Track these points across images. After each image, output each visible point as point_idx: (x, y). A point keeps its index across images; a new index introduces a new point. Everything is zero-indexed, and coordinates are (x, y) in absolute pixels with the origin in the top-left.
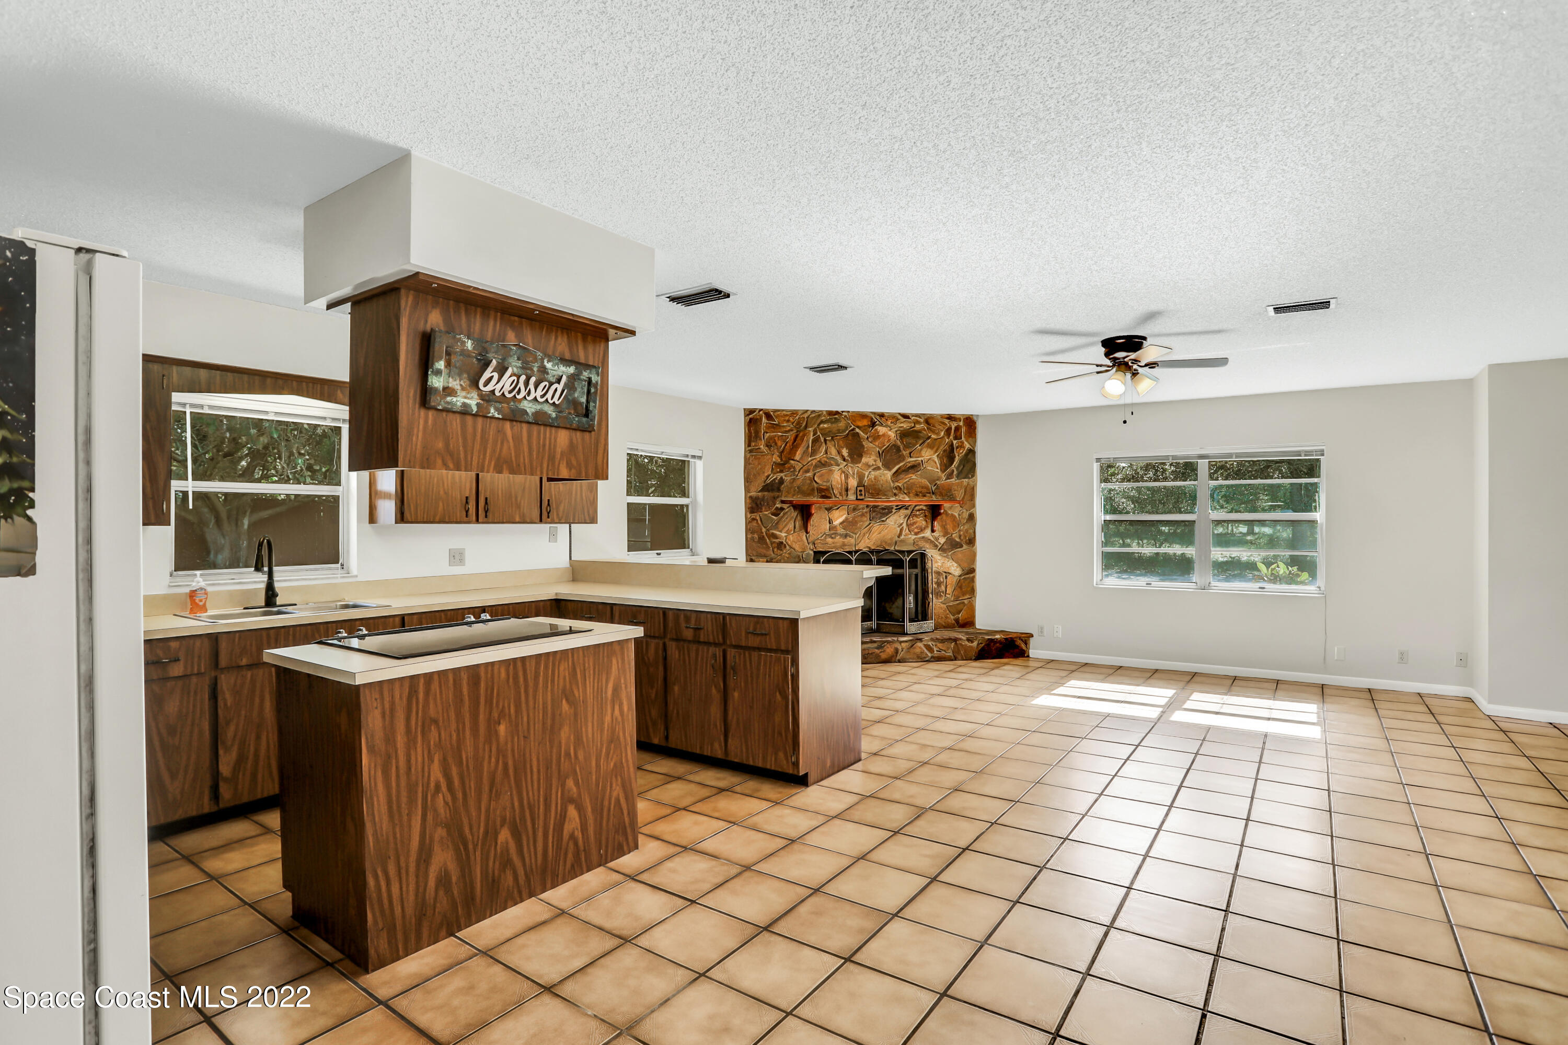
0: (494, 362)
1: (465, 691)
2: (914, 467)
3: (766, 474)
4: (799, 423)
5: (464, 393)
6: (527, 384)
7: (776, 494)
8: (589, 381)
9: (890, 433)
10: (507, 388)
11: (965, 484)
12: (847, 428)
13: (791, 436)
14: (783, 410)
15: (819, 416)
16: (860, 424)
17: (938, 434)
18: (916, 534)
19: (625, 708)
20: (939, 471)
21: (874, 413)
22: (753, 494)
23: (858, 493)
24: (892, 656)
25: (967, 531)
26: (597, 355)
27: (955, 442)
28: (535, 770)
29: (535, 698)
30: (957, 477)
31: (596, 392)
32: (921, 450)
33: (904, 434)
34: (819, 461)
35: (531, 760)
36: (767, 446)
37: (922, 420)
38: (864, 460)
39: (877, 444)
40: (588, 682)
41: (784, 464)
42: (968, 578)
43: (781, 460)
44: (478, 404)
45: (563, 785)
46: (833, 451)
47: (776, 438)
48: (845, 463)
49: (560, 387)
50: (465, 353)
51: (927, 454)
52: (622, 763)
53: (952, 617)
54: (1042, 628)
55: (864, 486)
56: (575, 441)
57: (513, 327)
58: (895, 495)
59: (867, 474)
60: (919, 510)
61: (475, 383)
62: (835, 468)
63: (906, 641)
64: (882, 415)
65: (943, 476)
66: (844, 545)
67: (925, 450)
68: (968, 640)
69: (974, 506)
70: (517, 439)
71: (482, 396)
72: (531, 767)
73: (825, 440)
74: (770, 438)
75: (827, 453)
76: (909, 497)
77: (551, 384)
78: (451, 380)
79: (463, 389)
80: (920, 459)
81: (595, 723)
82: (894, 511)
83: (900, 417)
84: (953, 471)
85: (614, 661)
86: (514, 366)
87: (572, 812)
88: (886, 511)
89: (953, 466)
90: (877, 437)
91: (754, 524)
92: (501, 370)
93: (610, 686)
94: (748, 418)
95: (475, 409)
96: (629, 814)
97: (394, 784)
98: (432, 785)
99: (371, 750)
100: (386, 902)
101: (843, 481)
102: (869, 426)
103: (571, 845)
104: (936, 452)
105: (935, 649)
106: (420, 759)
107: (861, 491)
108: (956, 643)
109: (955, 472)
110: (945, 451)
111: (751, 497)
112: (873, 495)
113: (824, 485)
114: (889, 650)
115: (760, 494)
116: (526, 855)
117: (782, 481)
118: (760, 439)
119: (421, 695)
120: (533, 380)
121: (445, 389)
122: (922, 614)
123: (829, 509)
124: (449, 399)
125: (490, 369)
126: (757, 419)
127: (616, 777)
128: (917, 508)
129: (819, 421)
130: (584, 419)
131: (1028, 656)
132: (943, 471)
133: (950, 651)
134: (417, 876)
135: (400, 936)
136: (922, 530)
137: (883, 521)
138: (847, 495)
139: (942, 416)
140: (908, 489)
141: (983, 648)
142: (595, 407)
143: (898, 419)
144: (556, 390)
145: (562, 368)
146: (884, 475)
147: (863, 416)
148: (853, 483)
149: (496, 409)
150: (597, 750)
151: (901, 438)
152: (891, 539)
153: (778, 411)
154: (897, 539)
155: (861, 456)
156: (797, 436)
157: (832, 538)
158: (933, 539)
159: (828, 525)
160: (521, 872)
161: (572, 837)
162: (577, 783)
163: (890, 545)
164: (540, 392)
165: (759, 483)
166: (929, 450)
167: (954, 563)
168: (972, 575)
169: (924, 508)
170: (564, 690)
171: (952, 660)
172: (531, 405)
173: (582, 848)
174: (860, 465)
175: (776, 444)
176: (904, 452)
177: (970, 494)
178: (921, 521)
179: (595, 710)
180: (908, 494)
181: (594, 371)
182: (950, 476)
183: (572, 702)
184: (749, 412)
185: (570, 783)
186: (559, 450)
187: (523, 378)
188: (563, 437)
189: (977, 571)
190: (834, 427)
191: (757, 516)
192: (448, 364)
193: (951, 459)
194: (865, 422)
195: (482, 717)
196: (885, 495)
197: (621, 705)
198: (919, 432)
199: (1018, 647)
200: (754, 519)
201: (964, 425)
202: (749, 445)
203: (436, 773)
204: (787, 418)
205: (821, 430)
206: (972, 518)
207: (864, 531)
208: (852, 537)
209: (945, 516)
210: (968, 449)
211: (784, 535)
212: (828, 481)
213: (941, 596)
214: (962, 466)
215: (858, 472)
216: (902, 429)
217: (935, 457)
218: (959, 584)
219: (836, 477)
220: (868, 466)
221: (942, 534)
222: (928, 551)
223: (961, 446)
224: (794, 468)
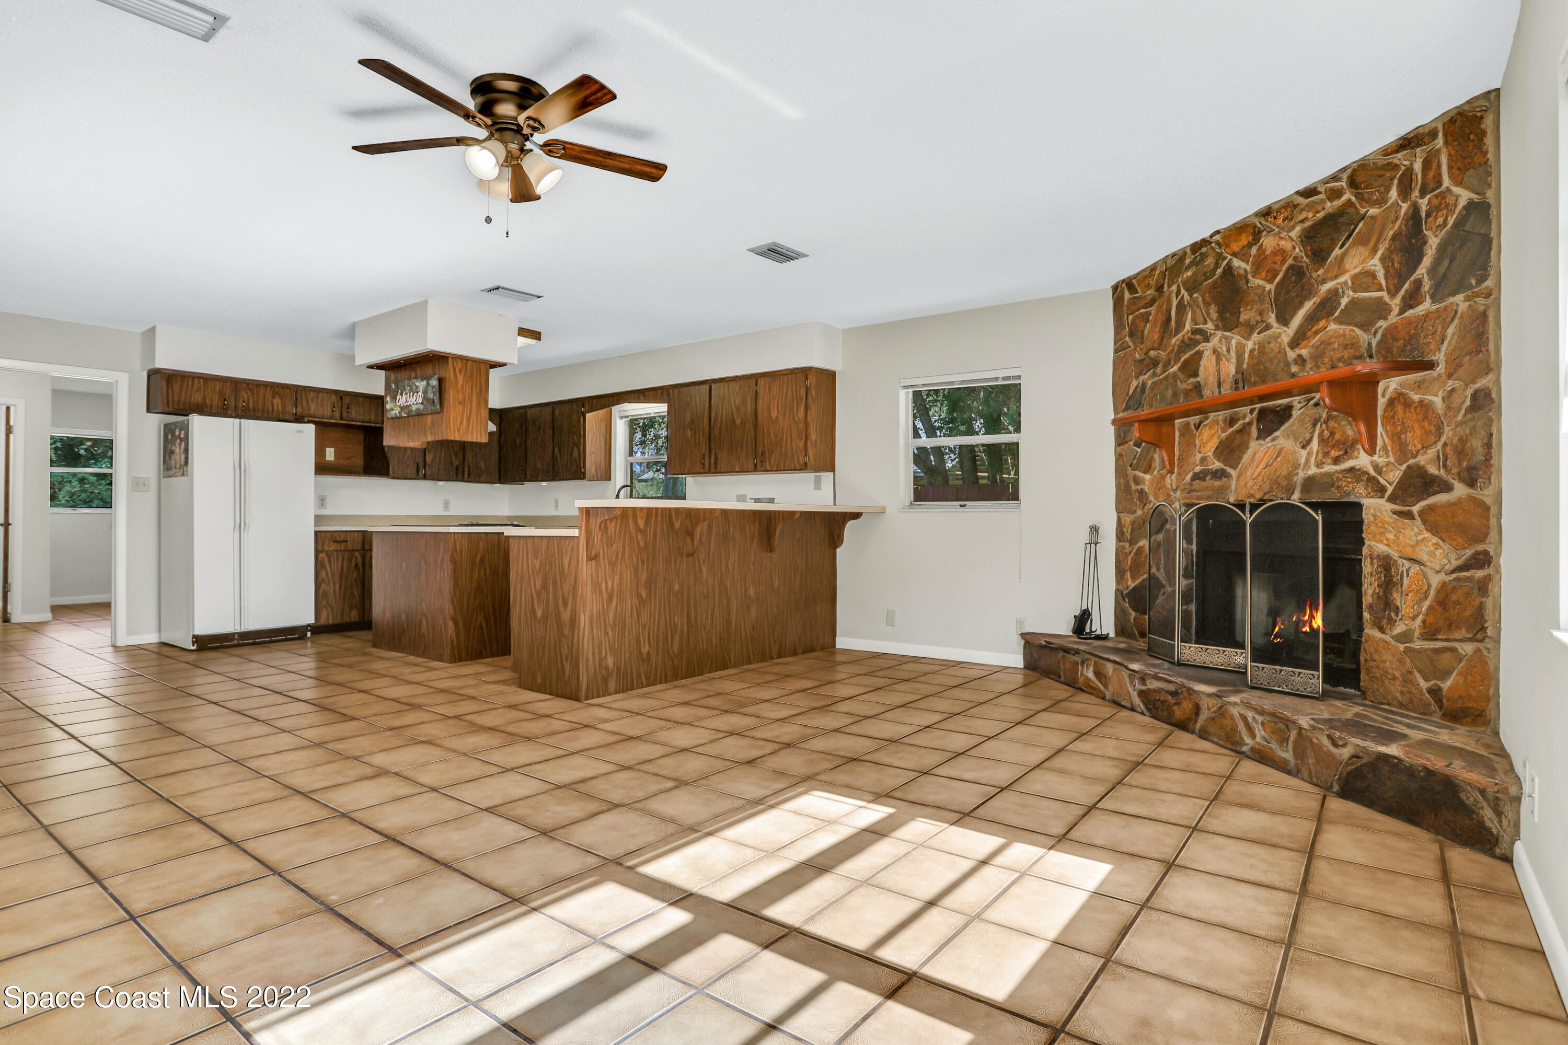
0: (400, 391)
2: (1332, 303)
4: (1160, 285)
6: (410, 396)
7: (1139, 410)
8: (433, 385)
9: (1282, 243)
10: (405, 401)
11: (1463, 306)
12: (1217, 266)
13: (1154, 310)
14: (1144, 270)
16: (1235, 247)
17: (1381, 202)
18: (1336, 461)
20: (1384, 294)
21: (1257, 214)
23: (1235, 387)
24: (1189, 719)
25: (1468, 442)
27: (1424, 204)
30: (1432, 297)
31: (435, 391)
32: (1344, 255)
33: (1309, 236)
34: (1185, 341)
36: (1131, 335)
37: (1343, 184)
38: (1243, 317)
39: (1265, 274)
41: (1144, 360)
42: (1471, 579)
43: (1143, 353)
44: (399, 412)
46: (1202, 318)
47: (1138, 321)
48: (1219, 333)
49: (422, 393)
50: (393, 390)
51: (1356, 261)
53: (1424, 685)
55: (1241, 371)
56: (433, 420)
58: (1294, 376)
59: (1250, 343)
61: (396, 403)
62: (1203, 347)
64: (1267, 213)
65: (1395, 303)
66: (1217, 491)
67: (1352, 252)
70: (414, 425)
71: (399, 407)
73: (1191, 299)
74: (1134, 322)
75: (1193, 323)
77: (418, 393)
78: (391, 404)
79: (394, 406)
80: (1342, 279)
82: (1294, 413)
83: (1301, 200)
84: (1418, 283)
88: (1280, 416)
89: (1421, 269)
90: (1261, 262)
91: (1120, 462)
92: (402, 394)
94: (1115, 299)
101: (1216, 369)
102: (1251, 245)
104: (1375, 250)
105: (1260, 733)
107: (1239, 383)
109: (1427, 285)
110: (1396, 236)
113: (1190, 382)
115: (1125, 412)
116: (409, 633)
117: (1144, 388)
118: (1126, 327)
120: (412, 394)
121: (390, 409)
123: (1198, 426)
124: (391, 413)
125: (399, 395)
126: (1121, 297)
129: (1183, 270)
130: (434, 407)
132: (1395, 289)
135: (379, 639)
136: (1347, 448)
137: (1273, 440)
139: (1387, 151)
140: (1315, 357)
143: (1296, 206)
144: (420, 396)
146: (1278, 338)
147: (1240, 228)
148: (1229, 368)
149: (404, 413)
151: (1306, 244)
152: (1290, 475)
153: (1139, 274)
154: (1299, 475)
155: (1238, 312)
156: (1158, 307)
157: (1200, 479)
158: (1372, 472)
159: (1197, 456)
163: (1290, 489)
164: (414, 399)
166: (1361, 249)
167: (1427, 535)
171: (1289, 773)
172: (413, 405)
173: (427, 644)
174: (1237, 330)
175: (1138, 329)
176: (1313, 275)
177: (1477, 333)
178: (1348, 429)
181: (433, 379)
182: (1412, 300)
184: (1116, 289)
187: (408, 394)
188: (429, 420)
190: (1203, 268)
191: (1124, 450)
192: (390, 397)
193: (1417, 252)
194: (1246, 239)
198: (1341, 212)
199: (1468, 811)
200: (1119, 455)
201: (1446, 143)
202: (1115, 342)
204: (1145, 282)
205: (1186, 280)
206: (1485, 401)
207: (1246, 457)
208: (1228, 476)
209: (1399, 409)
210: (1465, 208)
211: (1148, 477)
212: (1196, 375)
213: (1391, 622)
214: (1446, 262)
215: (1238, 344)
216: (1307, 224)
217: (1375, 264)
218: (1442, 597)
219: (1207, 364)
220: (1250, 328)
221: (1392, 459)
222: (1366, 502)
223: (1438, 208)
224: (1155, 363)
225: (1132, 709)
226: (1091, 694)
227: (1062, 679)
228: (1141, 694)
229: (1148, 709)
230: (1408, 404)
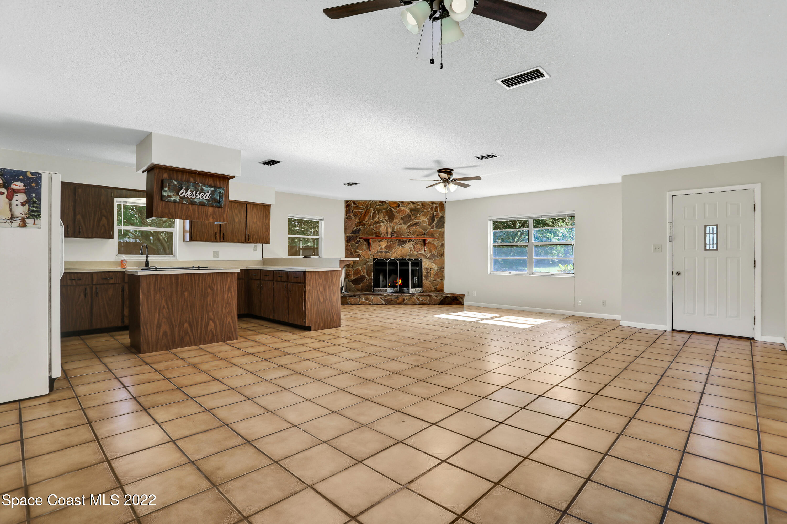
0: (184, 187)
1: (174, 281)
2: (416, 224)
3: (353, 227)
4: (367, 206)
5: (174, 197)
6: (196, 194)
7: (357, 235)
8: (220, 193)
9: (406, 209)
10: (189, 195)
11: (440, 231)
12: (387, 208)
13: (364, 211)
14: (361, 201)
15: (376, 203)
16: (393, 206)
17: (427, 210)
18: (417, 252)
19: (233, 294)
20: (428, 225)
21: (399, 202)
22: (348, 235)
23: (392, 234)
24: (402, 302)
25: (440, 251)
26: (224, 184)
27: (435, 213)
28: (198, 308)
29: (198, 286)
30: (436, 228)
31: (223, 196)
32: (420, 216)
33: (412, 210)
34: (376, 222)
35: (196, 305)
36: (354, 215)
37: (420, 204)
38: (395, 221)
39: (400, 214)
40: (218, 284)
41: (360, 223)
42: (441, 271)
43: (360, 221)
44: (179, 200)
45: (208, 315)
46: (382, 218)
47: (358, 212)
48: (387, 222)
49: (208, 194)
50: (174, 185)
51: (423, 218)
52: (231, 311)
53: (433, 287)
54: (469, 292)
55: (395, 232)
56: (215, 210)
57: (192, 177)
58: (408, 235)
59: (396, 227)
60: (419, 242)
61: (178, 194)
62: (382, 224)
63: (408, 296)
64: (402, 202)
65: (430, 227)
66: (386, 256)
68: (436, 296)
69: (444, 240)
70: (194, 210)
71: (180, 197)
72: (196, 307)
73: (378, 213)
74: (356, 212)
75: (379, 218)
76: (414, 236)
77: (205, 193)
78: (170, 193)
79: (174, 195)
80: (419, 220)
81: (221, 297)
82: (408, 242)
83: (410, 203)
84: (434, 225)
85: (229, 279)
86: (192, 188)
87: (211, 323)
88: (404, 242)
89: (434, 223)
90: (400, 211)
91: (348, 247)
92: (187, 190)
93: (227, 286)
94: (346, 204)
95: (178, 201)
96: (234, 328)
97: (150, 304)
98: (162, 306)
99: (143, 293)
100: (146, 335)
101: (386, 230)
102: (397, 207)
103: (211, 333)
104: (426, 217)
105: (421, 300)
106: (158, 298)
107: (393, 234)
108: (430, 298)
109: (435, 226)
110: (430, 217)
111: (347, 236)
112: (398, 235)
113: (377, 231)
114: (401, 299)
115: (351, 235)
116: (194, 333)
117: (360, 230)
118: (351, 213)
119: (159, 280)
120: (198, 192)
121: (168, 196)
122: (420, 285)
123: (380, 241)
124: (169, 198)
125: (183, 190)
126: (349, 205)
127: (229, 315)
128: (418, 241)
129: (375, 205)
130: (218, 204)
131: (463, 304)
132: (429, 225)
133: (428, 300)
134: (156, 331)
135: (151, 346)
136: (420, 250)
137: (403, 246)
138: (387, 235)
139: (429, 202)
140: (413, 233)
141: (442, 300)
142: (222, 200)
143: (409, 204)
144: (207, 195)
145: (209, 188)
146: (403, 227)
147: (394, 202)
148: (390, 230)
149: (185, 201)
150: (221, 305)
151: (411, 212)
152: (406, 254)
153: (359, 201)
154: (409, 254)
155: (393, 219)
156: (366, 211)
157: (381, 253)
158: (425, 254)
159: (379, 248)
160: (192, 337)
161: (211, 330)
162: (213, 314)
163: (406, 256)
164: (201, 196)
165: (350, 230)
166: (423, 216)
167: (434, 264)
168: (442, 270)
169: (421, 241)
170: (209, 285)
171: (428, 304)
172: (198, 200)
173: (215, 335)
174: (393, 223)
175: (357, 215)
176: (412, 217)
177: (442, 235)
178: (419, 246)
179: (221, 293)
180: (414, 235)
181: (221, 189)
182: (432, 227)
183: (212, 289)
184: (347, 202)
185: (211, 314)
186: (209, 213)
187: (195, 192)
188: (211, 210)
189: (445, 268)
190: (382, 207)
191: (350, 244)
192: (169, 189)
193: (433, 221)
194: (395, 205)
195: (179, 289)
196: (404, 235)
197: (231, 293)
198: (419, 209)
199: (458, 300)
200: (348, 245)
201: (439, 206)
202: (347, 215)
203: (163, 302)
204: (362, 204)
205: (376, 209)
206: (443, 245)
207: (394, 250)
208: (389, 253)
209: (430, 244)
210: (441, 216)
211: (360, 251)
212: (379, 230)
213: (428, 278)
214: (438, 223)
215: (392, 226)
216: (411, 208)
217: (426, 220)
218: (437, 274)
219: (383, 228)
220: (396, 223)
221: (429, 252)
222: (422, 259)
223: (438, 215)
224: (365, 224)
225: (382, 304)
226: (364, 305)
227: (349, 304)
228: (384, 301)
229: (387, 303)
230: (431, 244)
